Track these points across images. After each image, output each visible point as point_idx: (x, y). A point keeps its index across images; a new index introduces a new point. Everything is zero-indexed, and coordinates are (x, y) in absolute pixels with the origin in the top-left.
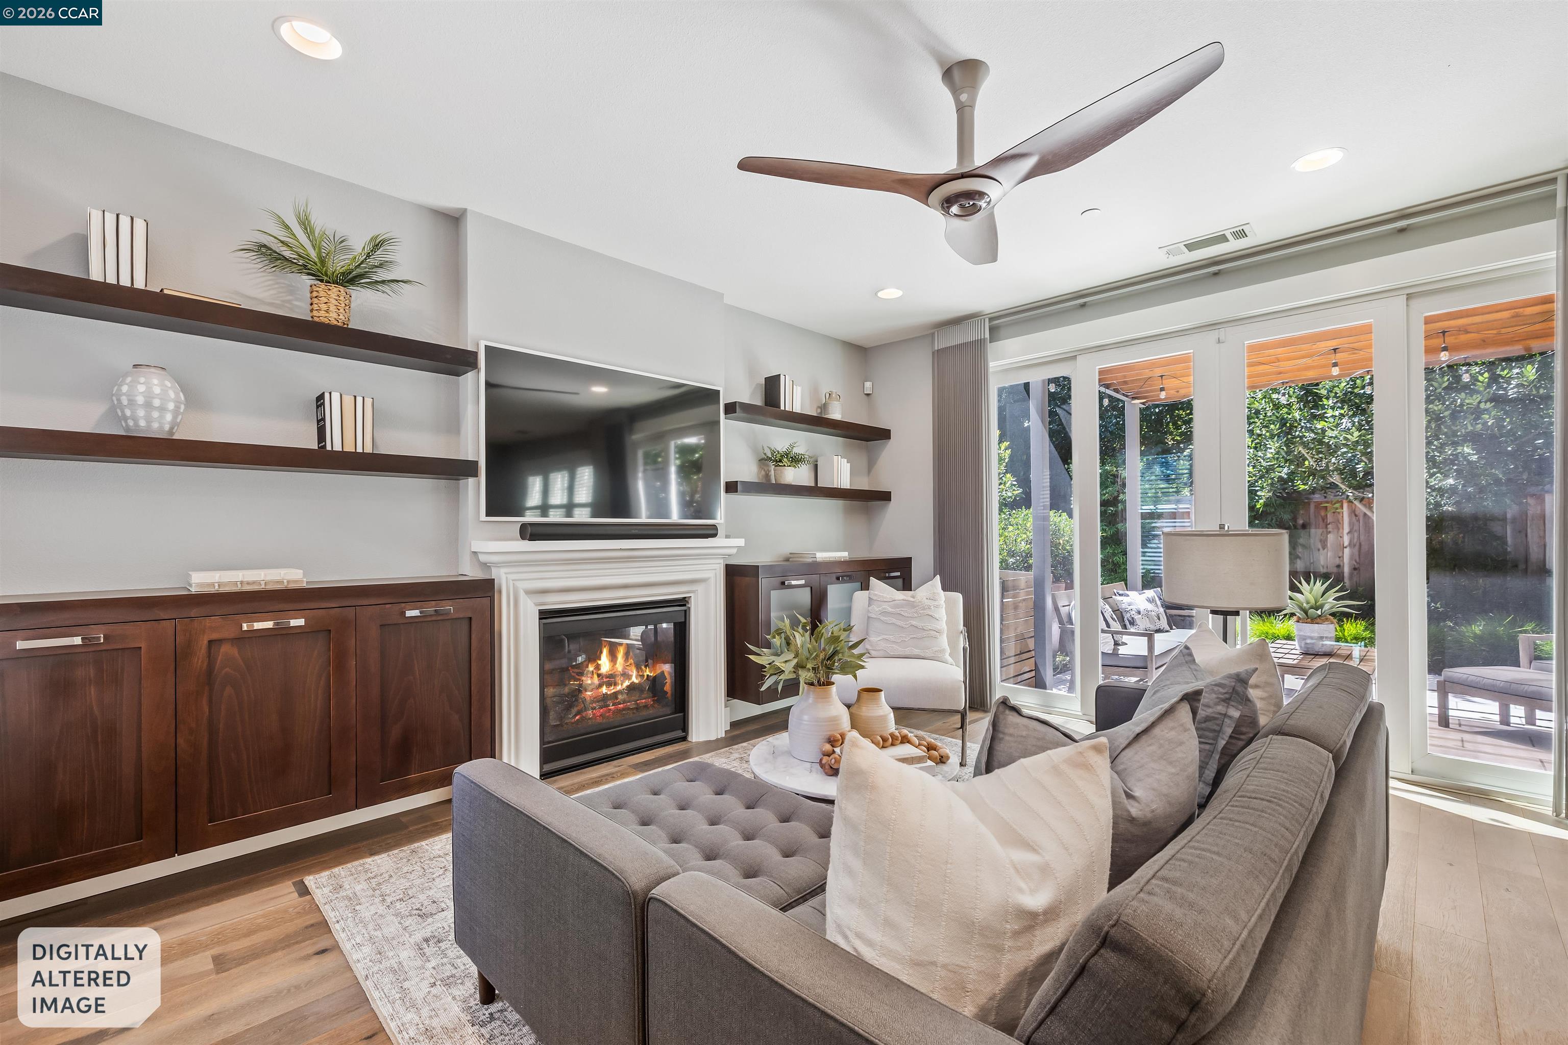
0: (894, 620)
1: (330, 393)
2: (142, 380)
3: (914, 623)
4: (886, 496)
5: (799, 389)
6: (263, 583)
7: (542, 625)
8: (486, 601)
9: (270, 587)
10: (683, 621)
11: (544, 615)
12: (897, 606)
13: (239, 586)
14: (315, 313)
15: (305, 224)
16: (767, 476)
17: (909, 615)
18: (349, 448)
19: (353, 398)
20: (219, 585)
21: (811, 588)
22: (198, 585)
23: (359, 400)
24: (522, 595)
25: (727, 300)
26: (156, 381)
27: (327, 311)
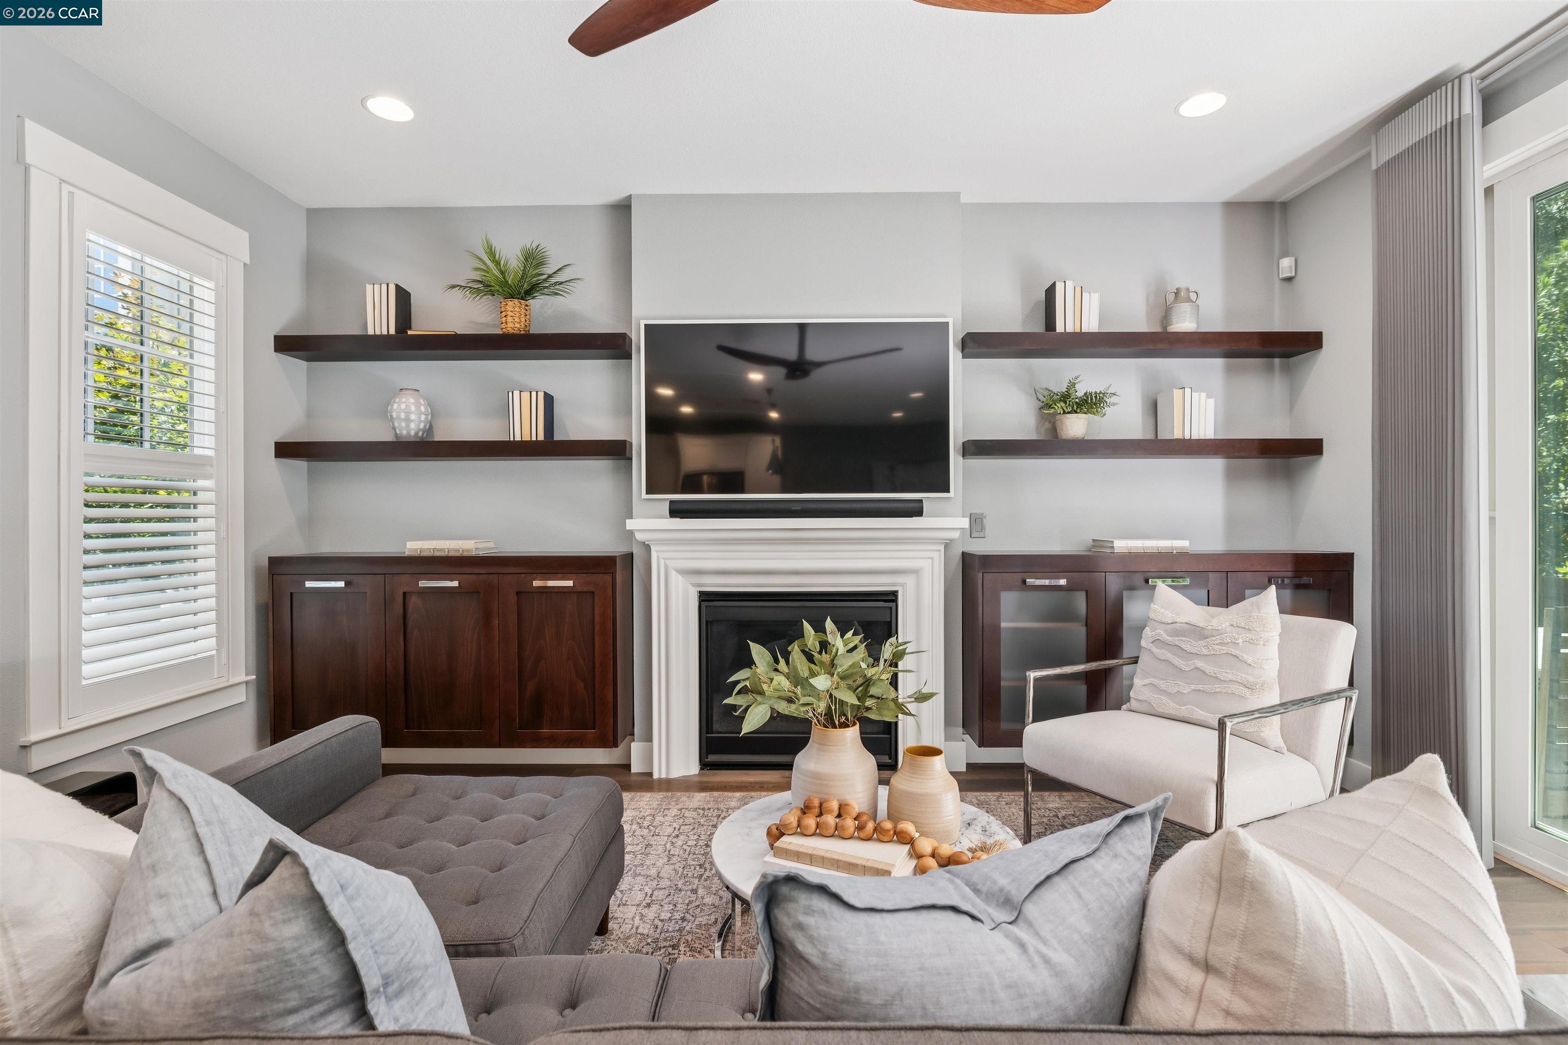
0: (1169, 656)
1: (513, 392)
2: (404, 400)
3: (1199, 664)
4: (1313, 448)
5: (1096, 297)
6: (446, 550)
7: (703, 608)
8: (608, 578)
9: (451, 554)
10: (889, 620)
11: (705, 598)
12: (1176, 633)
13: (432, 552)
14: (503, 326)
15: (491, 253)
16: (1054, 430)
17: (1194, 651)
18: (526, 438)
19: (529, 393)
20: (420, 551)
21: (1087, 591)
22: (410, 550)
23: (534, 394)
24: (673, 575)
25: (964, 199)
26: (412, 401)
27: (506, 323)
